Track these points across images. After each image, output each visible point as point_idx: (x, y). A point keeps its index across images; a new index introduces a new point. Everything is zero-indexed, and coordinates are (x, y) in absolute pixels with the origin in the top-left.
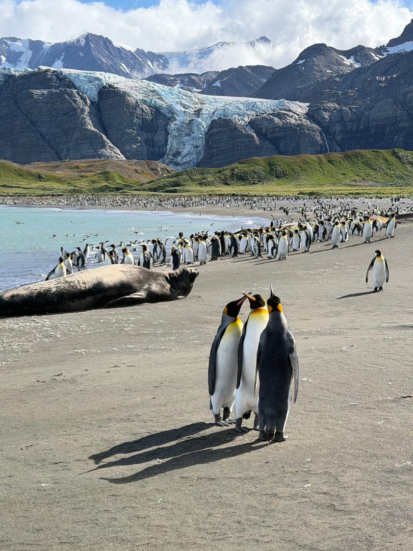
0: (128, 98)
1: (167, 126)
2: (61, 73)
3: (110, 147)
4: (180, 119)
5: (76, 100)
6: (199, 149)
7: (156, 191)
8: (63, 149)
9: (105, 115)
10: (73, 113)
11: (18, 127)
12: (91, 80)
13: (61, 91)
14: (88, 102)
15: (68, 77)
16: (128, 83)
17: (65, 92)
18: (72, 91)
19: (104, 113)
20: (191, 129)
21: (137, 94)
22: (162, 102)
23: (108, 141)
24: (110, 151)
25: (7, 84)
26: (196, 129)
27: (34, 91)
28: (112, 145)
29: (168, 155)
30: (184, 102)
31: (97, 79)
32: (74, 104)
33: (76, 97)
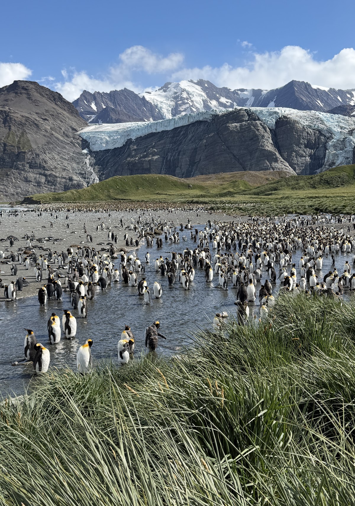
0: (297, 125)
1: (326, 143)
2: (250, 110)
3: (281, 161)
4: (336, 138)
5: (259, 129)
6: (349, 159)
7: (258, 195)
8: (248, 164)
9: (279, 138)
10: (256, 139)
11: (218, 151)
12: (271, 114)
13: (249, 123)
14: (268, 129)
15: (255, 113)
16: (299, 114)
17: (252, 124)
18: (256, 123)
19: (279, 137)
20: (344, 145)
21: (305, 121)
22: (324, 126)
23: (280, 157)
24: (281, 164)
25: (214, 121)
26: (348, 144)
27: (230, 125)
28: (283, 160)
29: (325, 165)
30: (341, 124)
31: (276, 113)
32: (257, 132)
33: (259, 127)
